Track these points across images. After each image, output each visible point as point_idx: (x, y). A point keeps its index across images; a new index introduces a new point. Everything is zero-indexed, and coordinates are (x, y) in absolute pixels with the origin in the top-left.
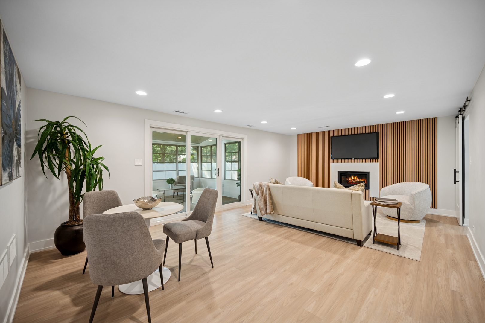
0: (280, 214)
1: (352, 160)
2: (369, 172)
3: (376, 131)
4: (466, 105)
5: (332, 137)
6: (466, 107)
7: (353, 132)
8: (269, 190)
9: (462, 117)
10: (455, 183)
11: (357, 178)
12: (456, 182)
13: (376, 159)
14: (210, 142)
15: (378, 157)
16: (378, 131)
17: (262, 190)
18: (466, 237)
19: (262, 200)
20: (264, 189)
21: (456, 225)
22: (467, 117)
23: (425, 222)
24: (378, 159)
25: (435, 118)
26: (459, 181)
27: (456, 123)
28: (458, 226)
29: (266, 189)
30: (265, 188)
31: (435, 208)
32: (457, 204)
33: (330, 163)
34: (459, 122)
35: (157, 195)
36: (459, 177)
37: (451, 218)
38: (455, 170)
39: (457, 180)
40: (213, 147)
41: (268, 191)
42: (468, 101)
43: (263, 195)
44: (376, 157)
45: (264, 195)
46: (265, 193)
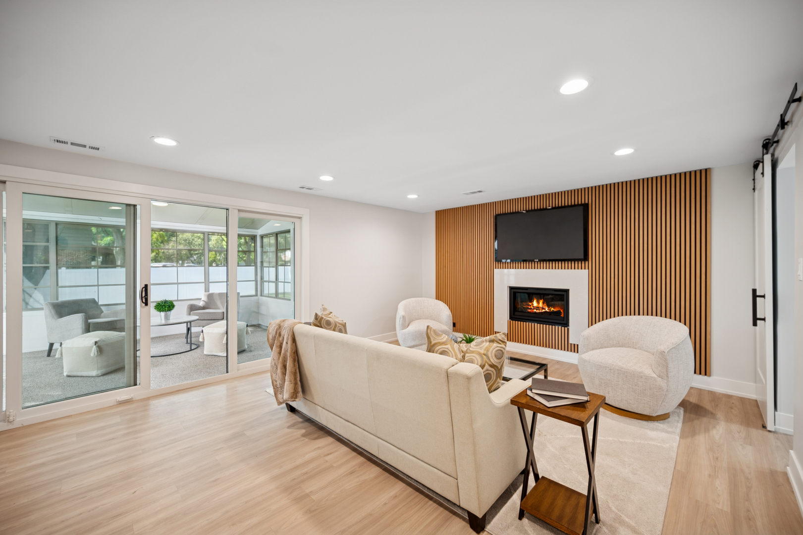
0: (316, 403)
1: (536, 263)
2: (568, 290)
3: (583, 202)
4: (786, 121)
5: (498, 215)
6: (786, 126)
7: (537, 205)
8: (294, 340)
9: (772, 161)
10: (755, 324)
11: (543, 303)
12: (758, 321)
13: (583, 262)
14: (276, 225)
15: (586, 258)
16: (587, 202)
17: (281, 339)
18: (785, 474)
19: (279, 364)
20: (284, 338)
21: (757, 428)
22: (783, 157)
23: (682, 417)
24: (587, 263)
25: (706, 170)
26: (764, 319)
27: (754, 180)
28: (761, 432)
29: (288, 339)
30: (285, 333)
31: (706, 375)
32: (759, 369)
33: (495, 270)
34: (763, 174)
35: (97, 339)
36: (765, 308)
37: (742, 400)
38: (754, 291)
39: (758, 316)
40: (278, 235)
41: (290, 342)
42: (795, 101)
43: (280, 353)
44: (582, 257)
45: (282, 354)
46: (284, 349)
